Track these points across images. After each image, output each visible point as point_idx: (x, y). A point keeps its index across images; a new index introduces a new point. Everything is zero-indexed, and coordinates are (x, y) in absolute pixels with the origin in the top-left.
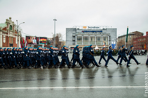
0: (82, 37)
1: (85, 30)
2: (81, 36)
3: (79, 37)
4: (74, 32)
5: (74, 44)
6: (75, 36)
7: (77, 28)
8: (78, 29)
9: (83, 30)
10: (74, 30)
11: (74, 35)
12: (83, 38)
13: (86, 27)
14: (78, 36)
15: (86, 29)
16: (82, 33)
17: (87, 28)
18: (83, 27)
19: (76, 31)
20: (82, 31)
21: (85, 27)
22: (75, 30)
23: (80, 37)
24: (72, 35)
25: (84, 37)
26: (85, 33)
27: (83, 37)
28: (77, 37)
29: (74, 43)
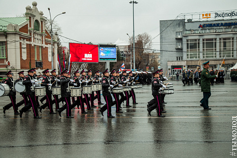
0: (199, 40)
1: (207, 23)
2: (197, 37)
3: (191, 40)
4: (180, 29)
5: (180, 58)
6: (181, 39)
7: (187, 18)
8: (190, 21)
9: (202, 24)
10: (179, 25)
11: (179, 37)
12: (201, 42)
13: (210, 15)
14: (190, 38)
15: (208, 20)
16: (200, 31)
17: (212, 18)
18: (203, 15)
19: (184, 25)
20: (200, 26)
21: (206, 15)
22: (182, 23)
23: (196, 40)
24: (174, 36)
25: (203, 40)
26: (207, 31)
27: (201, 40)
28: (187, 41)
29: (178, 55)
